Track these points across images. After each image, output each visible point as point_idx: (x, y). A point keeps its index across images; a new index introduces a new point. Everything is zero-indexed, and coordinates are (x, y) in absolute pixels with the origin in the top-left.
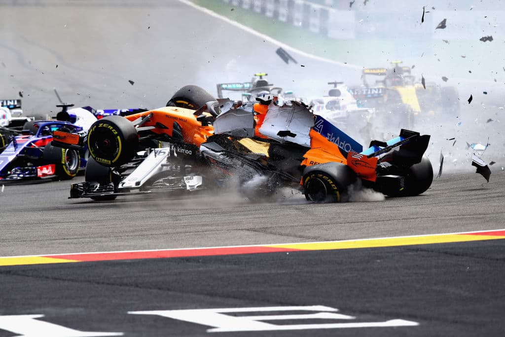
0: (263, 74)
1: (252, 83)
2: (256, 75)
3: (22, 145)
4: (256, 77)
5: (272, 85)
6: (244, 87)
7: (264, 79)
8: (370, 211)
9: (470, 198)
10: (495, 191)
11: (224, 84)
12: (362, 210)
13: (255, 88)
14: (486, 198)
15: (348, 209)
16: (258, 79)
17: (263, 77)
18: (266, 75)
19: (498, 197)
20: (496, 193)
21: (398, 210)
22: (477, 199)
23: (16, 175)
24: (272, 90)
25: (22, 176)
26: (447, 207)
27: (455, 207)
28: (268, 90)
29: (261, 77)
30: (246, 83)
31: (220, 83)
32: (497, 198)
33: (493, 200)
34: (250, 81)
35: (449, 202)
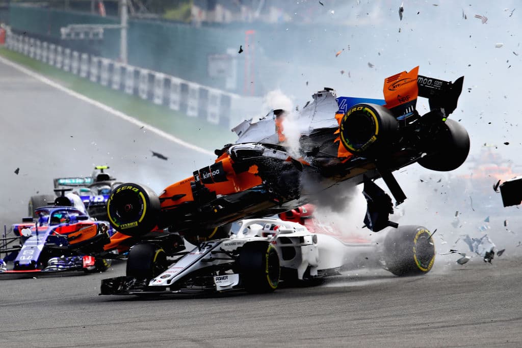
0: (105, 167)
1: (93, 177)
2: (96, 168)
3: (44, 232)
4: (96, 170)
5: (114, 179)
6: (84, 182)
7: (105, 173)
8: (284, 344)
9: (407, 328)
10: (439, 320)
11: (62, 179)
12: (274, 342)
13: (95, 183)
14: (427, 328)
15: (257, 342)
16: (99, 173)
17: (104, 170)
18: (108, 168)
19: (442, 327)
20: (439, 322)
21: (319, 343)
22: (417, 329)
23: (55, 266)
24: (113, 185)
25: (60, 267)
26: (380, 339)
27: (389, 339)
28: (109, 185)
29: (102, 170)
30: (87, 178)
31: (57, 178)
32: (442, 329)
33: (437, 331)
34: (91, 175)
35: (381, 333)
